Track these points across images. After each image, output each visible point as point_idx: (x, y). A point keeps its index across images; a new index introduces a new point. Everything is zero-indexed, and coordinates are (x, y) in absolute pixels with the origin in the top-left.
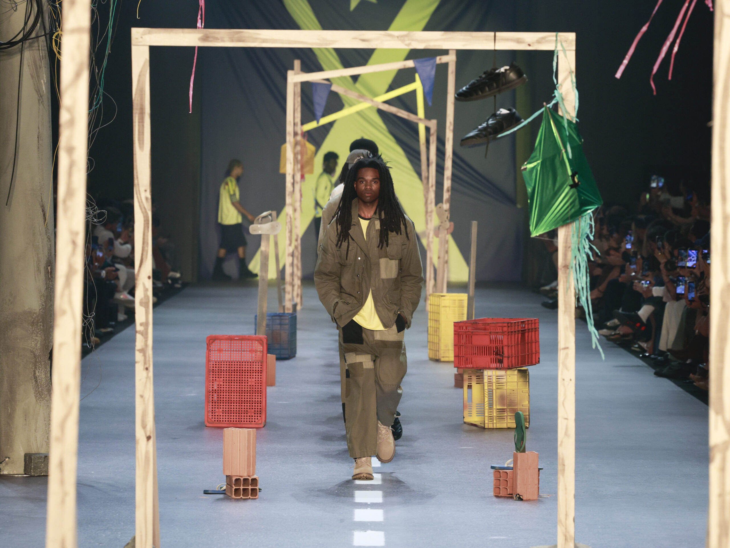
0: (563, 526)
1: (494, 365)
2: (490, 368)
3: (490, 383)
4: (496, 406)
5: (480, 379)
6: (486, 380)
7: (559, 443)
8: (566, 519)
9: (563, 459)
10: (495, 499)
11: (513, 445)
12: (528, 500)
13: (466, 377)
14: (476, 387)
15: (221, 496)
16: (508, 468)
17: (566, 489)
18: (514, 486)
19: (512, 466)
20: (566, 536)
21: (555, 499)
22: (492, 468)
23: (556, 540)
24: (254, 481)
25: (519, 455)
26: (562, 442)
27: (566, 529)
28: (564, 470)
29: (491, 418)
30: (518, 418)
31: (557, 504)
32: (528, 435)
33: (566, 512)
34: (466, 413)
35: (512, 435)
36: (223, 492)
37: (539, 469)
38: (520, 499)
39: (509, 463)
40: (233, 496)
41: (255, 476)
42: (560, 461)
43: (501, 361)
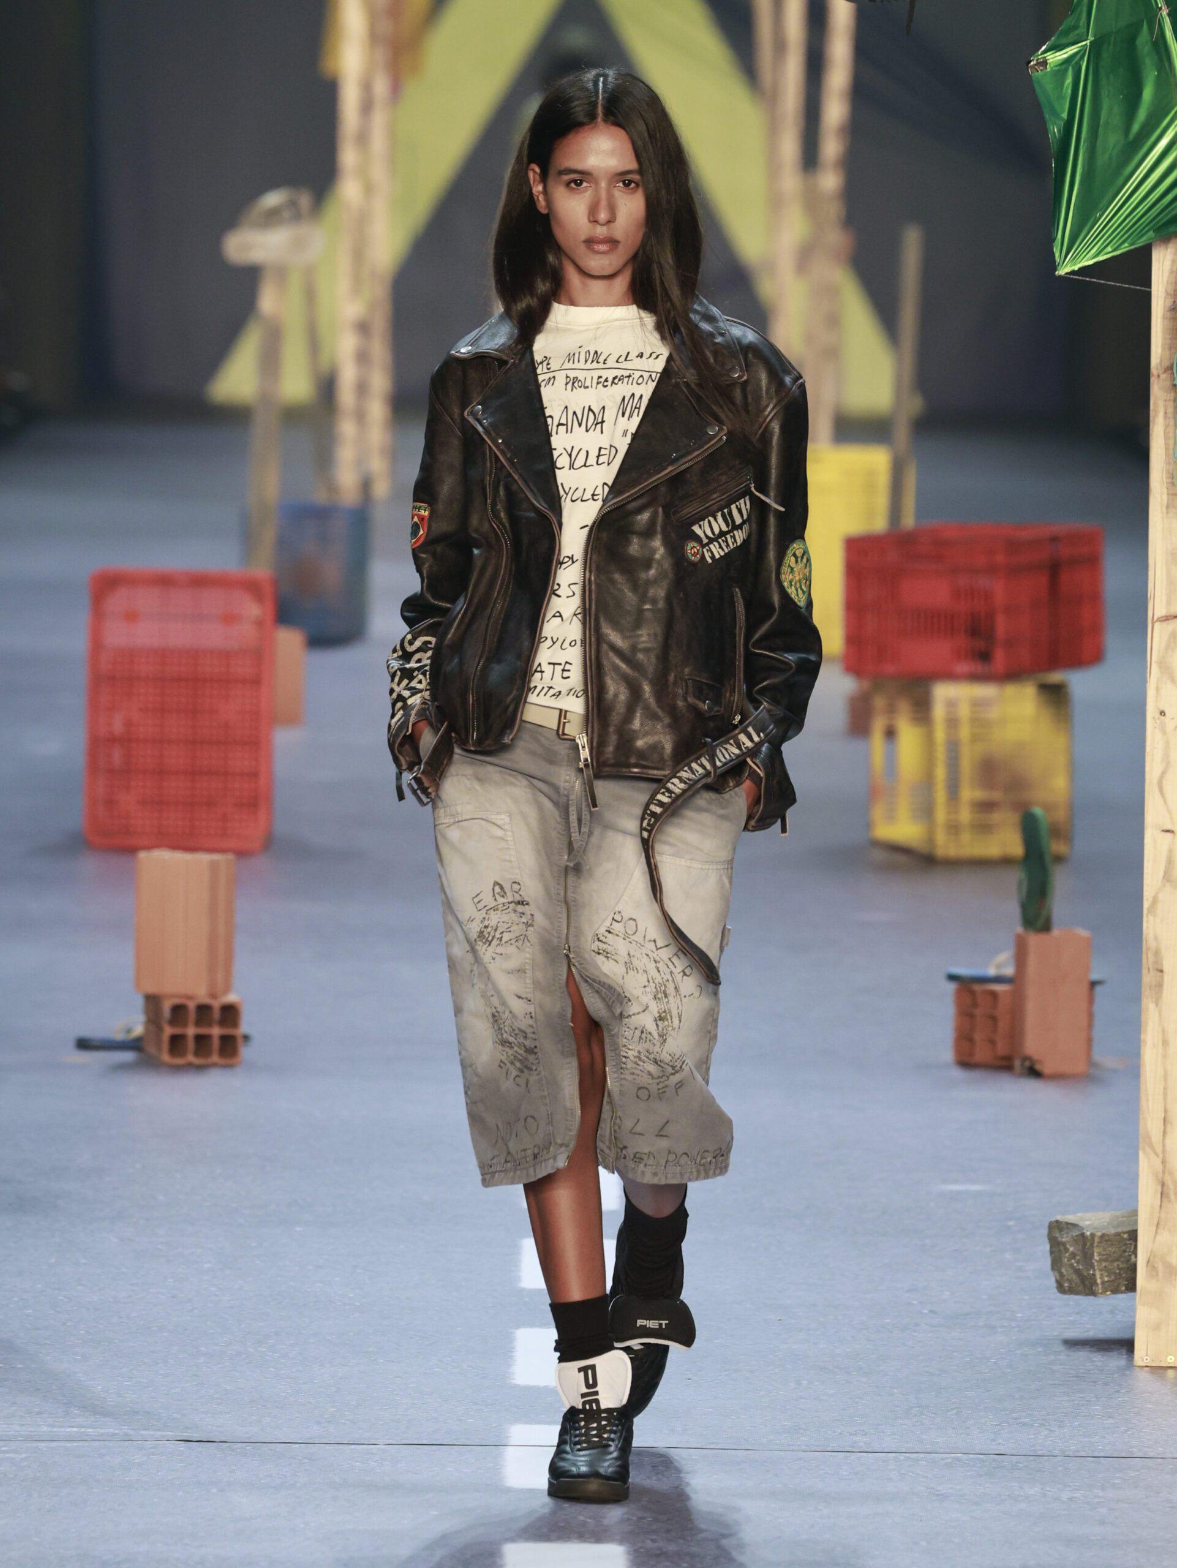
0: (1157, 1155)
1: (963, 667)
2: (950, 676)
3: (952, 722)
4: (969, 793)
5: (922, 709)
6: (939, 712)
7: (1146, 905)
8: (1165, 1132)
9: (1157, 953)
10: (958, 1073)
11: (1012, 909)
12: (1057, 1077)
13: (879, 702)
14: (909, 736)
15: (128, 1056)
16: (999, 980)
17: (1165, 1043)
18: (1016, 1034)
19: (1009, 971)
20: (1163, 1185)
21: (1134, 1072)
22: (952, 978)
23: (1135, 1197)
24: (230, 1013)
25: (1034, 940)
26: (1155, 900)
27: (1164, 1162)
28: (1160, 986)
29: (954, 828)
30: (1030, 828)
31: (1137, 1089)
32: (1062, 883)
33: (1166, 1111)
34: (878, 813)
35: (1013, 881)
36: (135, 1045)
37: (1093, 984)
38: (1034, 1073)
39: (1001, 964)
40: (166, 1057)
41: (232, 998)
42: (1148, 959)
43: (985, 656)
